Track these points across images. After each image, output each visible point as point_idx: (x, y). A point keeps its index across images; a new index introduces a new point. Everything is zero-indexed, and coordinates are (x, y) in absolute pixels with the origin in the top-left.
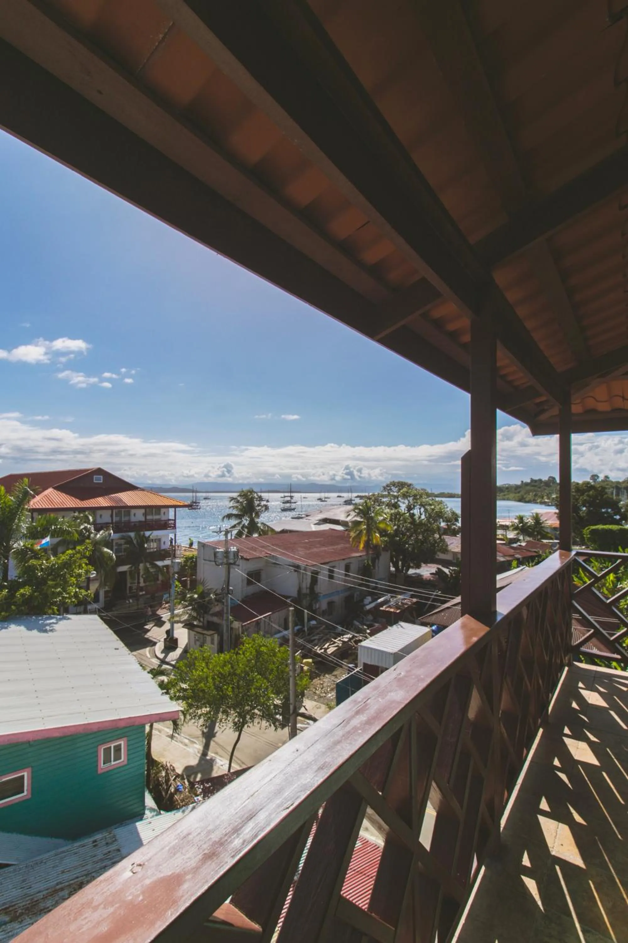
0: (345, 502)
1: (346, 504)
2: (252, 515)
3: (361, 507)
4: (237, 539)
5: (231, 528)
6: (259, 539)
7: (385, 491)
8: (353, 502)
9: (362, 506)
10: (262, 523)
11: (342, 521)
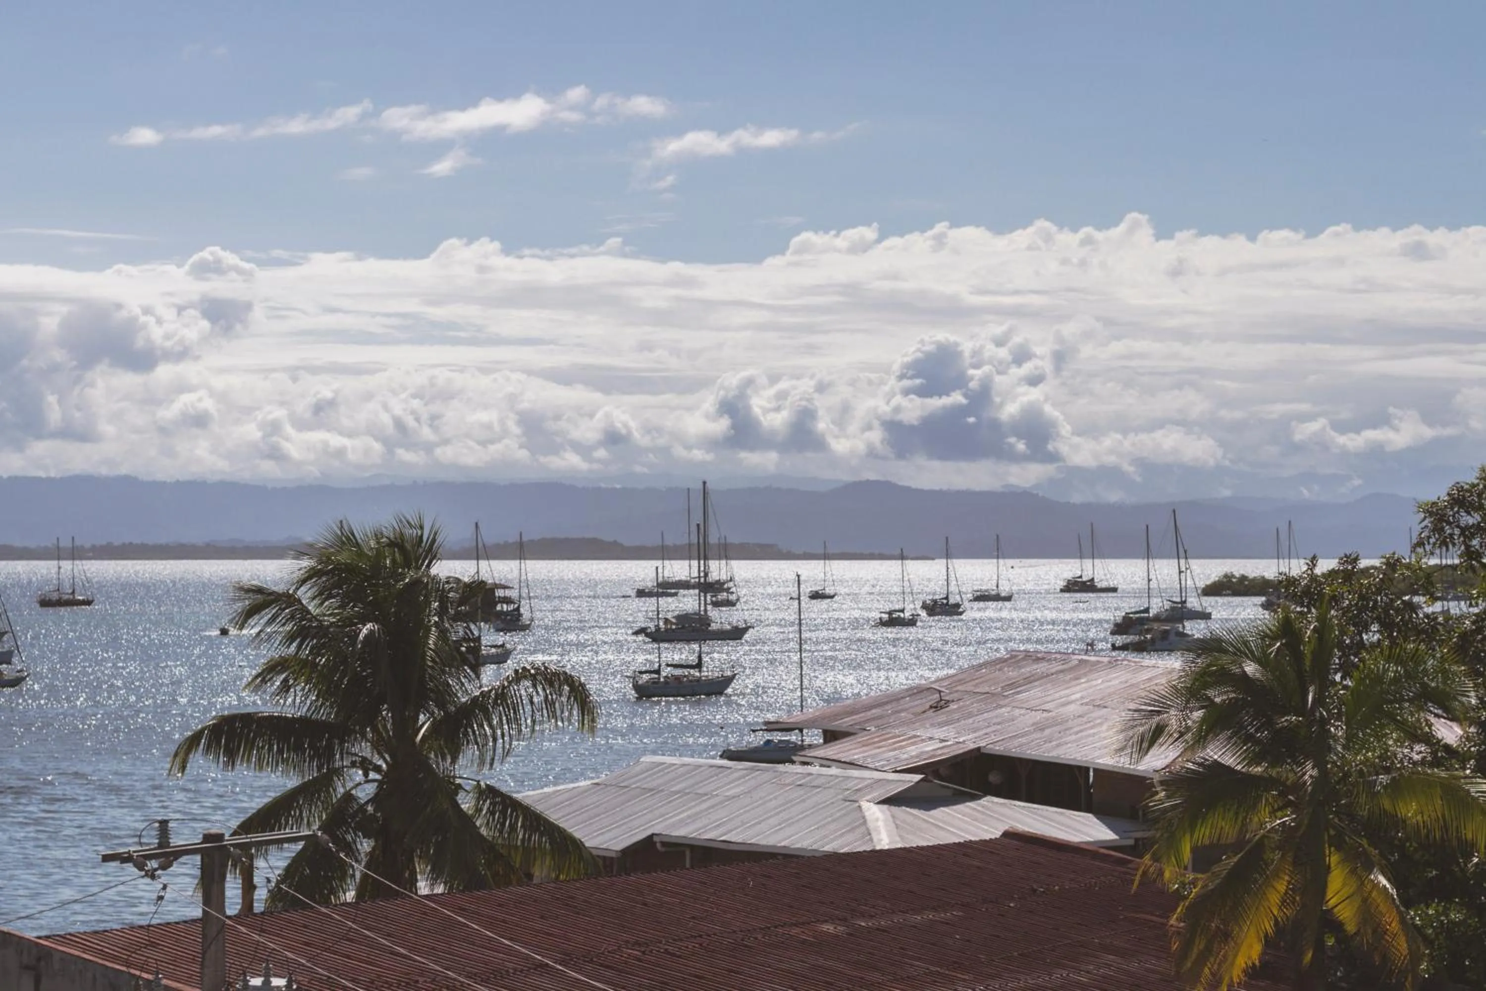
0: (1123, 626)
1: (1139, 648)
2: (406, 726)
3: (1250, 668)
4: (295, 916)
5: (246, 827)
6: (461, 910)
7: (1445, 543)
8: (1195, 629)
9: (1262, 661)
10: (489, 793)
11: (1105, 775)
